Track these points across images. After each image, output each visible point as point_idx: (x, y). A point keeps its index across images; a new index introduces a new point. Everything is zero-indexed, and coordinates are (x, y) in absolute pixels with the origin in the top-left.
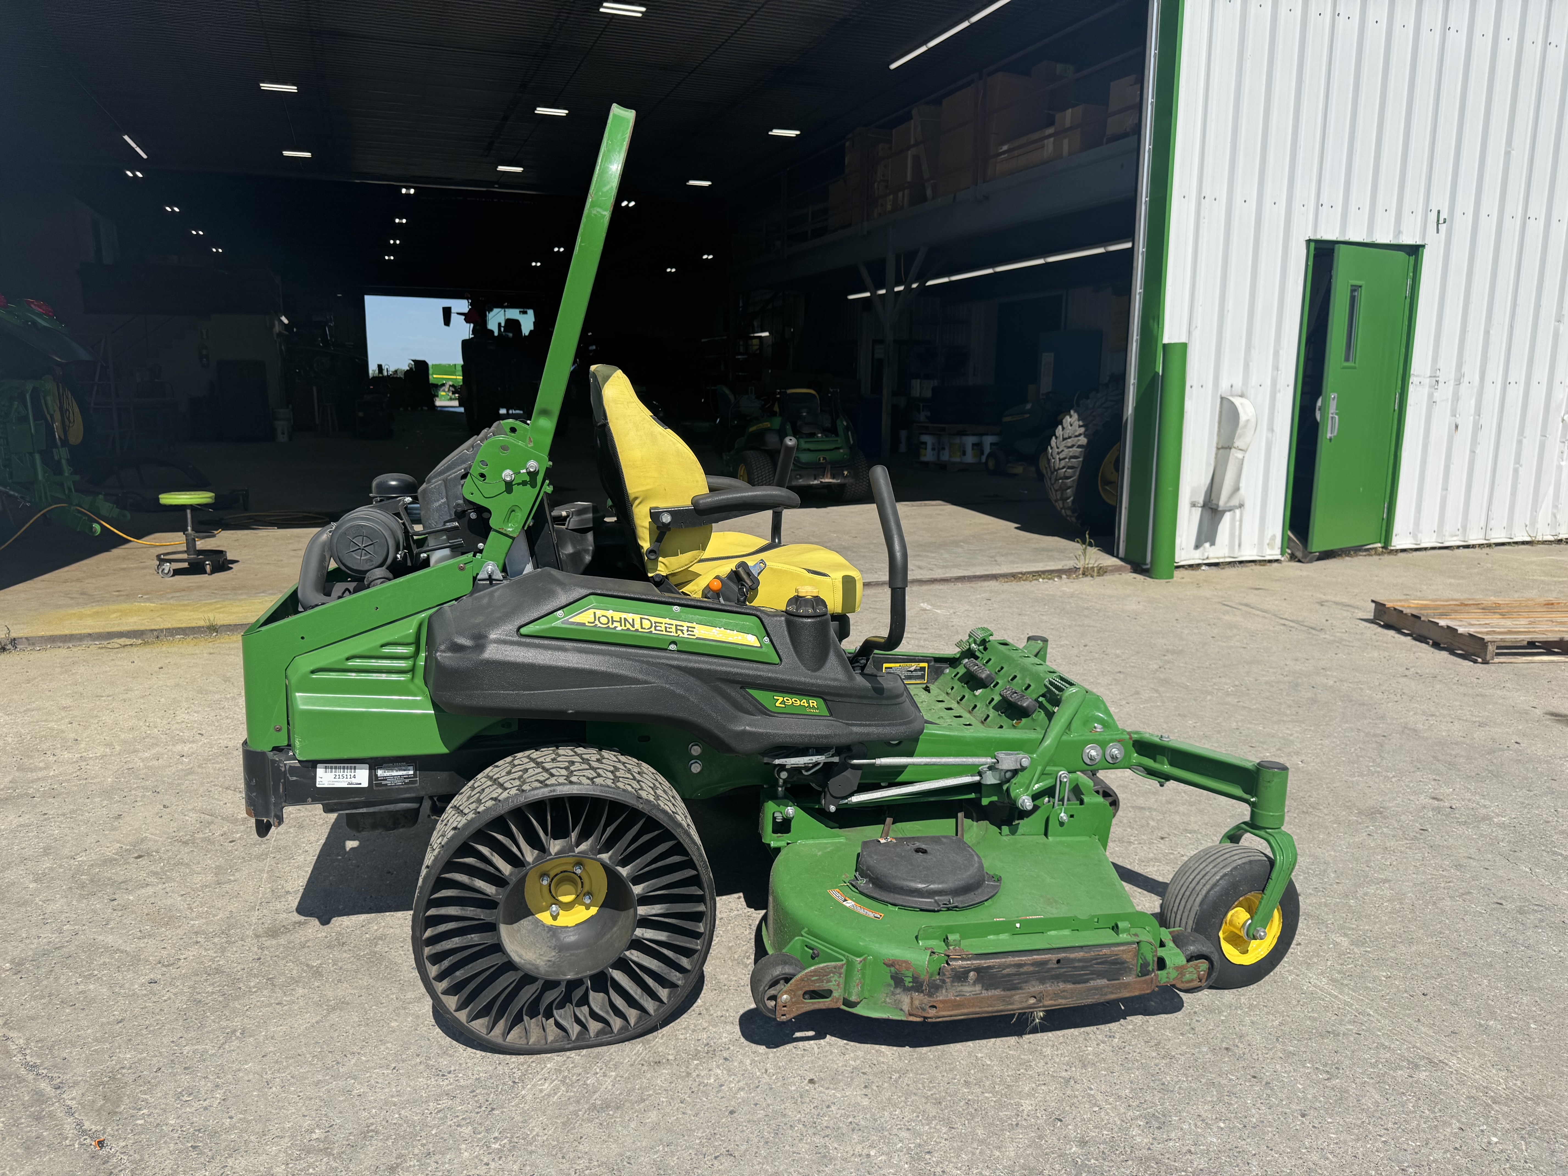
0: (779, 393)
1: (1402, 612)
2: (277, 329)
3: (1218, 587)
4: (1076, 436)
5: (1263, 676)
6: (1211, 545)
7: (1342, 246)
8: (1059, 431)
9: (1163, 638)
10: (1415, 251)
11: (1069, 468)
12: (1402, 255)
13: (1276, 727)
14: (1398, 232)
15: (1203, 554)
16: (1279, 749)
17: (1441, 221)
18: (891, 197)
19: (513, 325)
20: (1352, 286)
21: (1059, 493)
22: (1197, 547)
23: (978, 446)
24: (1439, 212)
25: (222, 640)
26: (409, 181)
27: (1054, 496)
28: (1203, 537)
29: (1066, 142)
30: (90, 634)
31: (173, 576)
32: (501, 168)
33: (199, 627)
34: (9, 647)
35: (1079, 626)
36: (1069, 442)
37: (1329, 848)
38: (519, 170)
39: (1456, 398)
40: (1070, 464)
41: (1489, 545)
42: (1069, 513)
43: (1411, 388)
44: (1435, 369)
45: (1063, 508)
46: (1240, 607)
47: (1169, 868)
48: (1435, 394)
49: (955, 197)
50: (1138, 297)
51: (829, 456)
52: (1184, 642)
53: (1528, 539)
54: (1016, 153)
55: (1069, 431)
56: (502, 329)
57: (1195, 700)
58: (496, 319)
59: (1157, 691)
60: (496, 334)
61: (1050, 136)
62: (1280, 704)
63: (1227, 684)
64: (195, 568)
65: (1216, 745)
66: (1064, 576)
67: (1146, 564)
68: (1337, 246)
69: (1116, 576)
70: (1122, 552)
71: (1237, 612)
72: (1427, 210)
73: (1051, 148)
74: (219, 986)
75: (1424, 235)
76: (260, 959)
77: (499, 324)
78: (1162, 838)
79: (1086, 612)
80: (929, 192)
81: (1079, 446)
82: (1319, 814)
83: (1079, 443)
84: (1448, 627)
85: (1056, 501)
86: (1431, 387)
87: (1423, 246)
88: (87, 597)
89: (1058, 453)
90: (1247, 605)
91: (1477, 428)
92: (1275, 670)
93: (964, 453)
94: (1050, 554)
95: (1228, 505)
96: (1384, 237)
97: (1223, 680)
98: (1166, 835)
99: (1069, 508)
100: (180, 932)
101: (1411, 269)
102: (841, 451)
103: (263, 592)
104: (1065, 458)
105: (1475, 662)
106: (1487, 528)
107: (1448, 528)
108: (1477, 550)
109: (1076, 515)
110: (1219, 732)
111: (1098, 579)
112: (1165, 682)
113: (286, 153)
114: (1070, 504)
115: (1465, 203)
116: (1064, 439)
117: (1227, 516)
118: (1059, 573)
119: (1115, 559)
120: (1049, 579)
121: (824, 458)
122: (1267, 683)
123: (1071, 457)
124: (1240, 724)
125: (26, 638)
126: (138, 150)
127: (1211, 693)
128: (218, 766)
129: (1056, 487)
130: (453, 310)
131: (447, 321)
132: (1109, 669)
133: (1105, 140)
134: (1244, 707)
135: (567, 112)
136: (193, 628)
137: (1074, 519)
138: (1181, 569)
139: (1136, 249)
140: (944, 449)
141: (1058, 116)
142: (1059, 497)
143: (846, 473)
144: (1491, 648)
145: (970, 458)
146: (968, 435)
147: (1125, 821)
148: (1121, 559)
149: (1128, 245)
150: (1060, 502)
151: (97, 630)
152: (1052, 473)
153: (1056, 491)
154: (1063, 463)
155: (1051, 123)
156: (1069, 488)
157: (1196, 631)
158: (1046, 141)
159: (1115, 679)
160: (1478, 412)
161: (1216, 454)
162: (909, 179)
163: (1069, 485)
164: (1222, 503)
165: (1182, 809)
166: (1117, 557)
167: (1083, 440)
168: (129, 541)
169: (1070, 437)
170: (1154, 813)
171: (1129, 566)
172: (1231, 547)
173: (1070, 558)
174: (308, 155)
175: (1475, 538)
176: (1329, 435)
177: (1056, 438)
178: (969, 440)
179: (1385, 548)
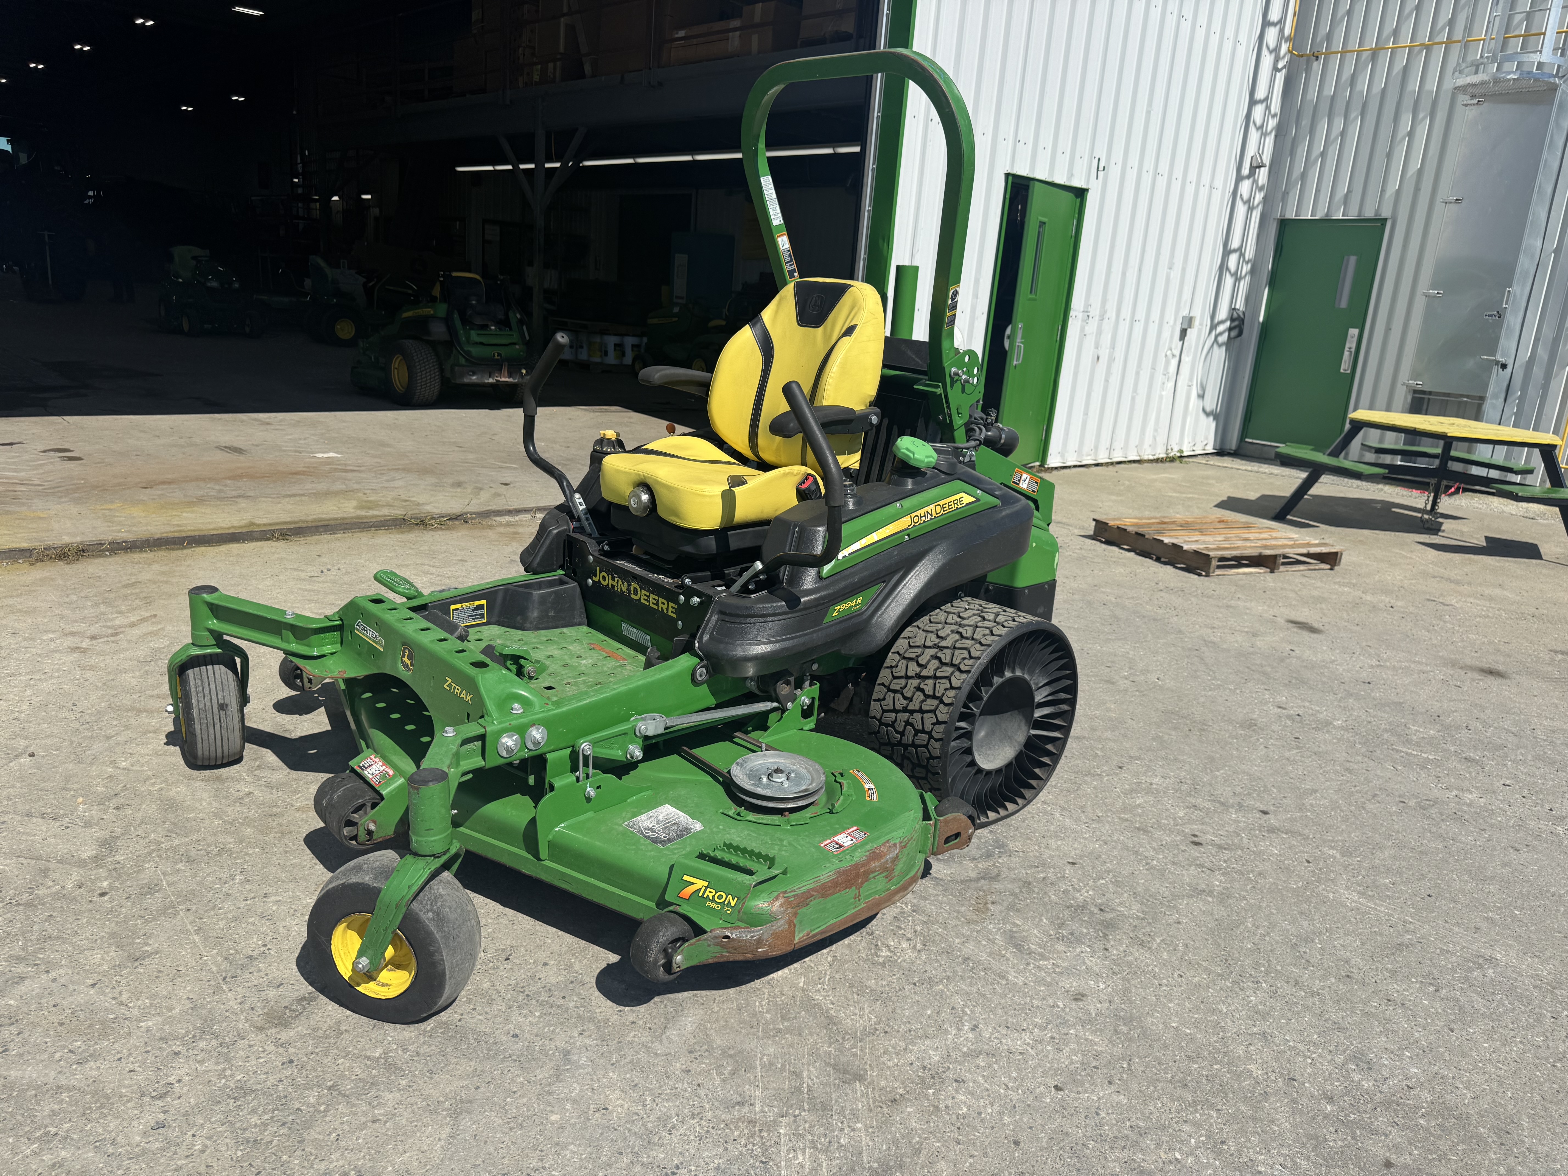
0: (443, 276)
1: (1125, 530)
7: (1036, 183)
10: (1080, 193)
12: (1070, 196)
14: (1071, 175)
17: (1101, 168)
18: (540, 66)
20: (1040, 222)
23: (619, 347)
24: (1099, 159)
29: (755, 39)
39: (1099, 332)
41: (1112, 464)
43: (1070, 320)
44: (1088, 305)
48: (1087, 328)
49: (622, 78)
50: (866, 214)
51: (504, 351)
53: (1137, 458)
54: (695, 41)
61: (735, 30)
68: (1032, 182)
72: (1092, 157)
73: (737, 42)
75: (1088, 182)
80: (587, 68)
84: (1173, 544)
86: (1083, 321)
87: (1087, 190)
91: (1111, 359)
93: (606, 354)
96: (1060, 180)
101: (1077, 211)
102: (517, 347)
105: (1200, 575)
106: (1110, 449)
107: (1086, 449)
108: (1104, 468)
115: (1118, 155)
121: (499, 354)
133: (799, 43)
140: (582, 347)
141: (746, 9)
143: (524, 371)
144: (1214, 563)
145: (611, 359)
146: (610, 334)
155: (737, 15)
158: (730, 34)
160: (1113, 347)
162: (562, 49)
175: (1103, 458)
176: (1015, 363)
178: (611, 340)
179: (1042, 465)
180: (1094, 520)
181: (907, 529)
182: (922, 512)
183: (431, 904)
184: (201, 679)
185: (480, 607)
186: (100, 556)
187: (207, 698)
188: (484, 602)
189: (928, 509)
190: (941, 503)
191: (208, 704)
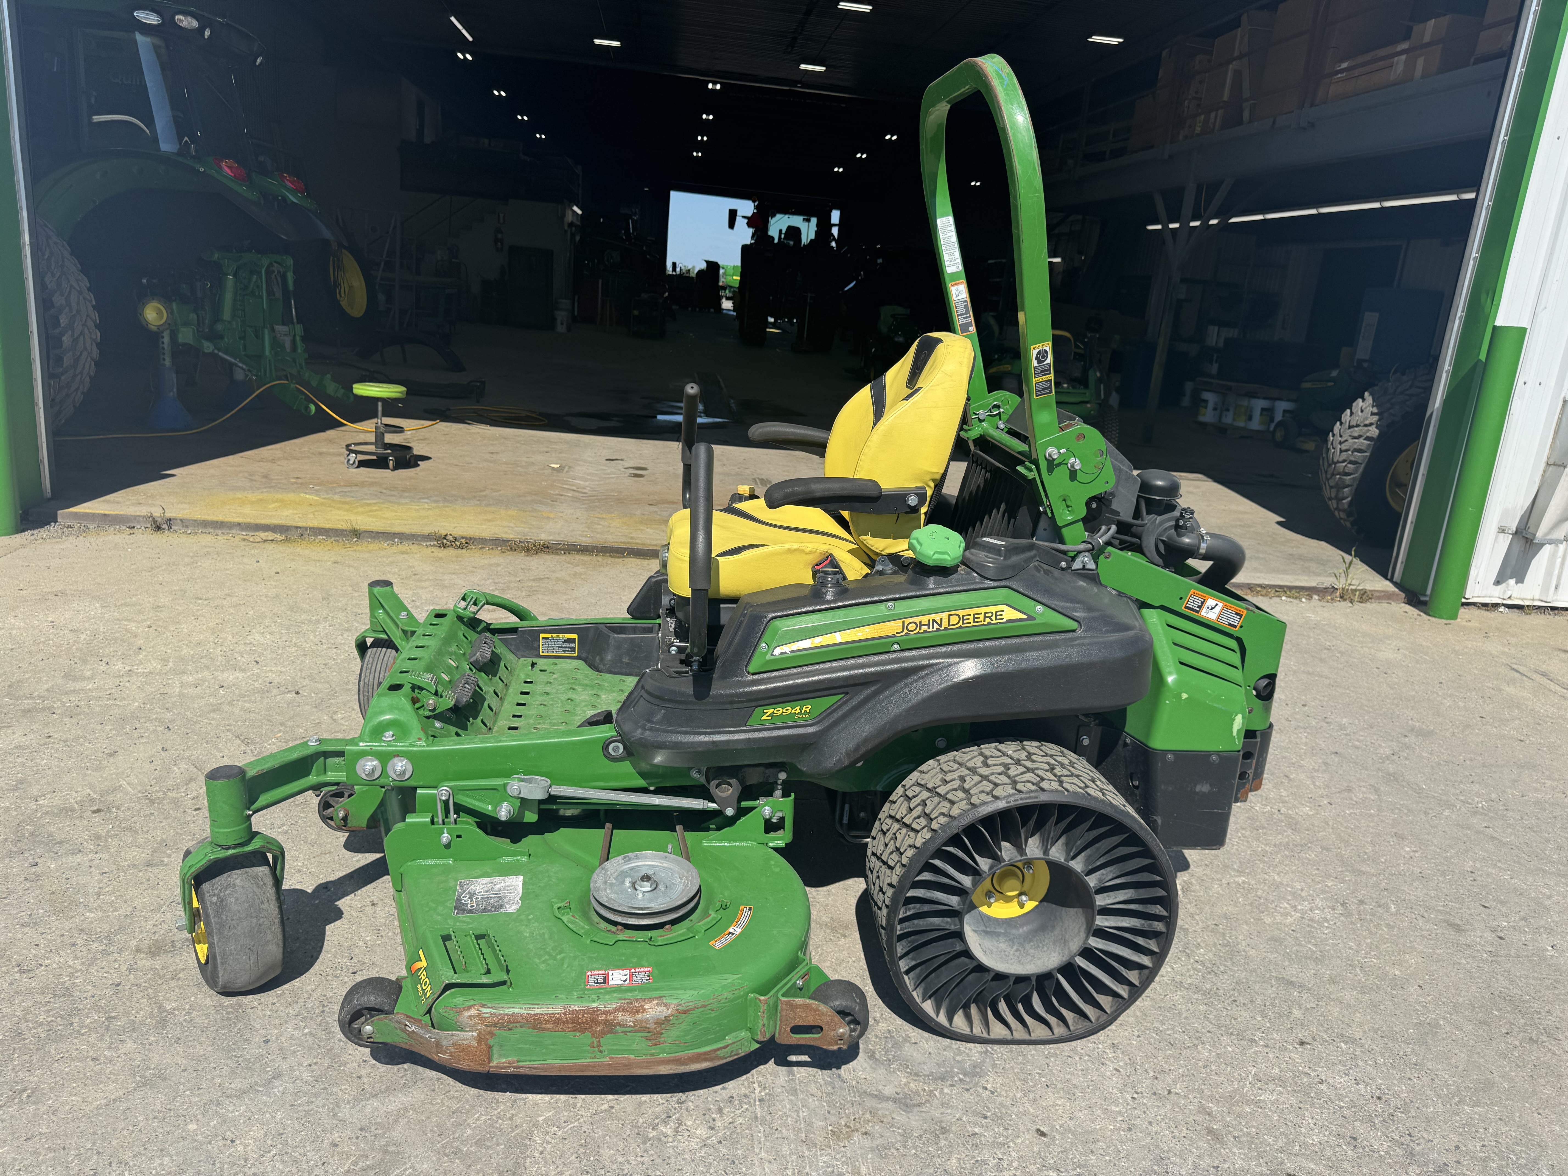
2: (569, 218)
3: (1513, 640)
4: (1366, 425)
5: (1536, 790)
6: (1517, 583)
8: (1346, 416)
9: (1413, 708)
11: (1351, 462)
13: (1530, 879)
15: (1505, 592)
16: (1524, 919)
18: (1203, 117)
19: (793, 232)
21: (1334, 491)
22: (1498, 582)
23: (1268, 412)
25: (359, 548)
26: (716, 76)
27: (1327, 492)
28: (1509, 571)
29: (1421, 62)
30: (239, 524)
31: (358, 467)
32: (803, 67)
33: (342, 530)
34: (164, 526)
35: (1308, 673)
36: (1356, 431)
37: (1553, 1116)
38: (822, 69)
40: (1353, 459)
42: (1343, 515)
45: (1337, 509)
46: (1534, 676)
47: (1293, 1101)
49: (1274, 123)
50: (1472, 262)
52: (1440, 719)
54: (1356, 72)
55: (1358, 417)
56: (783, 236)
57: (1426, 813)
58: (778, 225)
59: (1376, 790)
60: (776, 241)
61: (1402, 53)
62: (1547, 841)
63: (1478, 795)
64: (380, 463)
65: (1433, 893)
66: (1316, 597)
67: (1425, 595)
69: (1384, 606)
70: (1397, 576)
71: (1528, 684)
73: (1400, 68)
74: (53, 1015)
76: (118, 985)
77: (781, 231)
78: (1302, 1043)
79: (1324, 654)
80: (1246, 115)
81: (1367, 439)
82: (1554, 1049)
83: (1368, 434)
85: (1330, 499)
88: (268, 482)
89: (1340, 443)
90: (1544, 674)
92: (1555, 784)
93: (1250, 418)
94: (1306, 565)
95: (1549, 537)
97: (1476, 788)
98: (1309, 1039)
99: (1344, 511)
100: (67, 925)
102: (1089, 405)
103: (427, 498)
104: (1347, 450)
109: (1351, 519)
110: (1443, 874)
111: (1358, 606)
112: (1393, 778)
113: (597, 41)
114: (1346, 506)
116: (1350, 427)
117: (1547, 549)
118: (1310, 591)
119: (1387, 583)
120: (1296, 598)
122: (1537, 802)
123: (1356, 450)
124: (1478, 865)
125: (181, 520)
126: (464, 32)
127: (1451, 806)
128: (247, 705)
129: (1332, 483)
130: (739, 213)
131: (732, 225)
132: (1323, 745)
133: (1472, 60)
134: (1493, 838)
135: (871, 8)
136: (337, 530)
137: (1348, 524)
138: (1471, 607)
139: (1479, 201)
140: (1228, 410)
141: (1417, 28)
142: (1333, 495)
145: (1256, 424)
146: (1258, 398)
147: (1259, 1002)
148: (1396, 584)
149: (1472, 196)
150: (1334, 502)
151: (248, 520)
152: (1330, 465)
153: (1331, 487)
154: (1344, 456)
155: (1407, 37)
156: (1348, 486)
157: (1461, 704)
158: (1396, 59)
159: (1326, 764)
161: (1544, 471)
162: (1225, 98)
163: (1347, 483)
164: (1540, 534)
165: (1348, 996)
166: (1391, 580)
167: (1374, 432)
168: (343, 425)
169: (1358, 426)
170: (1305, 996)
171: (1403, 595)
172: (1545, 588)
173: (1330, 575)
174: (617, 44)
177: (1341, 424)
178: (1259, 404)
181: (894, 636)
182: (924, 619)
183: (220, 890)
184: (373, 659)
185: (572, 641)
186: (557, 554)
187: (372, 675)
188: (575, 636)
189: (937, 617)
190: (961, 613)
191: (371, 680)
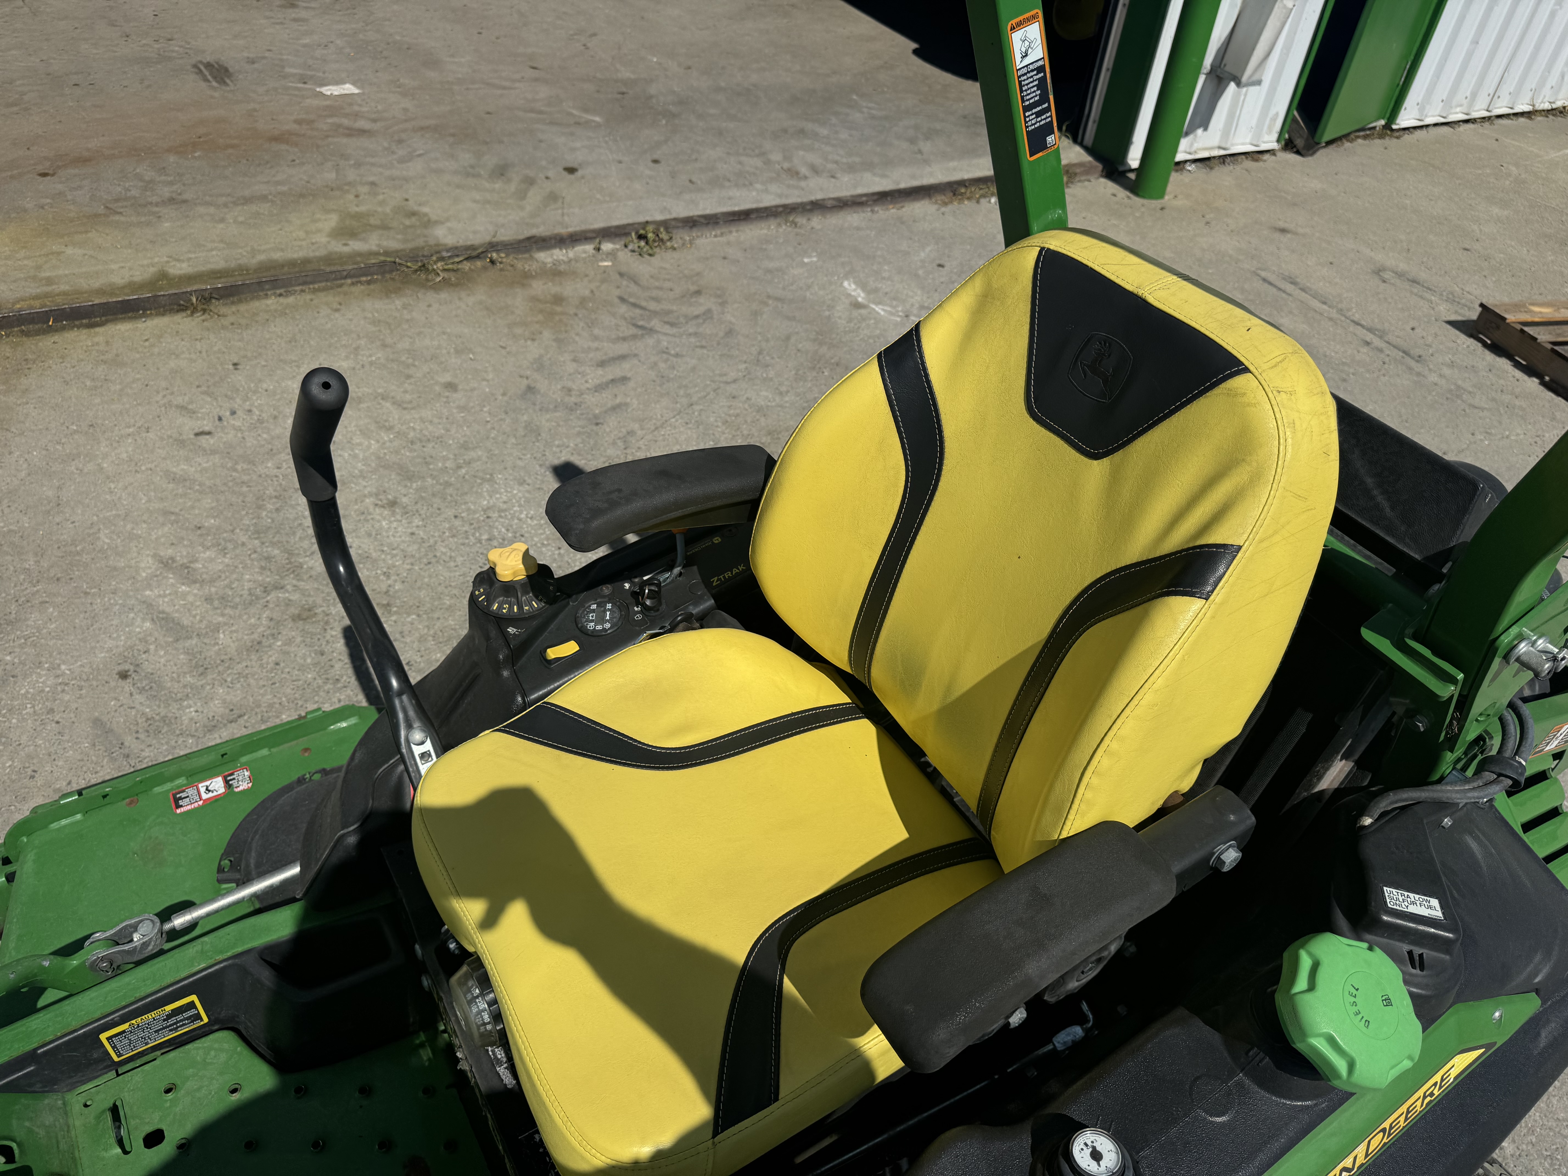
1: (1534, 338)
6: (1204, 132)
15: (1192, 145)
22: (1187, 134)
28: (1198, 119)
41: (1490, 119)
53: (1528, 108)
67: (1125, 165)
70: (1088, 139)
95: (1253, 78)
106: (1494, 96)
108: (1479, 128)
117: (1231, 88)
119: (1078, 149)
148: (1089, 150)
164: (1231, 68)
166: (1081, 144)
171: (1100, 166)
172: (1225, 134)
175: (1478, 111)
179: (1388, 127)
180: (1482, 305)
185: (187, 1008)
188: (194, 998)
